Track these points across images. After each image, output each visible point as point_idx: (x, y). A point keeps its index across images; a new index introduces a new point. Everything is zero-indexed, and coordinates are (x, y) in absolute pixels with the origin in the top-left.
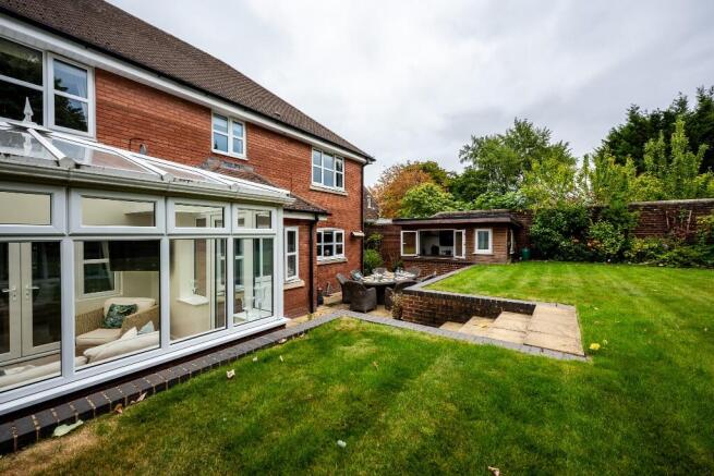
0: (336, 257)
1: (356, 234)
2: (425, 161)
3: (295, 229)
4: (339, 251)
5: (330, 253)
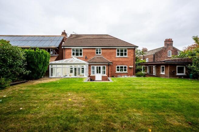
1: (131, 67)
5: (123, 71)
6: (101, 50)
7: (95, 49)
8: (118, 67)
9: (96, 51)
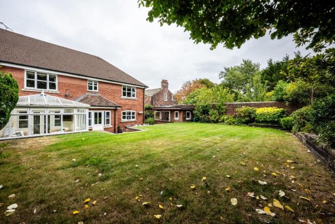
0: (132, 120)
1: (140, 112)
2: (204, 79)
3: (110, 111)
4: (133, 118)
5: (130, 119)
6: (98, 84)
7: (86, 80)
8: (124, 113)
9: (89, 84)
